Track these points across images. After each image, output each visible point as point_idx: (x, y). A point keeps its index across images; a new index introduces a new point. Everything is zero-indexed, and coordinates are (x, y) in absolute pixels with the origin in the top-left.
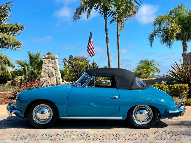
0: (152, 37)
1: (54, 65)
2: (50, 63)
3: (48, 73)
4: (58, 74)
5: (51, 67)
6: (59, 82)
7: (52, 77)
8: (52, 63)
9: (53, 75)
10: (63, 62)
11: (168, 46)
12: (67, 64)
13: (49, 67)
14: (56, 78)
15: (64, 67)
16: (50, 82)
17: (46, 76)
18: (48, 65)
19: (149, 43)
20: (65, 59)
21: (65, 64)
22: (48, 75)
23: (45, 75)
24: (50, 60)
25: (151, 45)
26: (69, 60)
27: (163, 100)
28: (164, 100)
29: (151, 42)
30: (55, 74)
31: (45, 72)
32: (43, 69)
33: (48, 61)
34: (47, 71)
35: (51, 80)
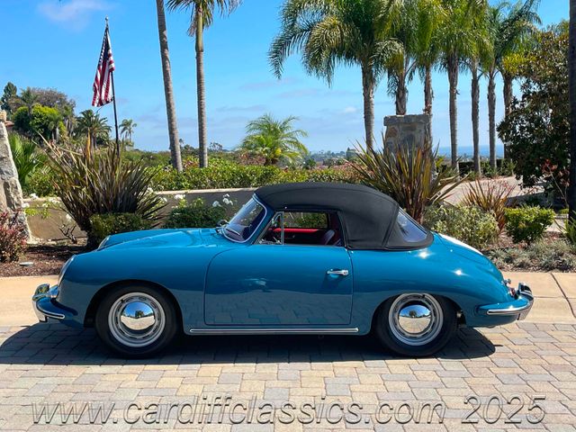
0: (280, 49)
4: (11, 175)
6: (15, 199)
11: (325, 79)
19: (271, 68)
25: (278, 72)
26: (5, 97)
27: (459, 272)
28: (463, 272)
29: (276, 65)
30: (2, 173)
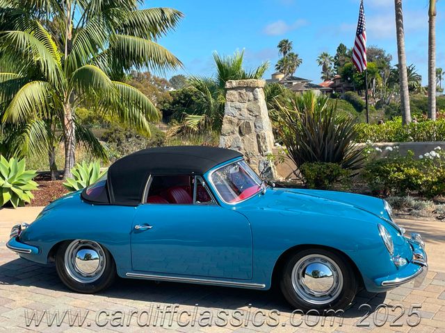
1: (252, 106)
2: (242, 101)
3: (237, 125)
4: (262, 128)
5: (246, 110)
6: (264, 147)
7: (247, 136)
8: (249, 101)
9: (250, 130)
10: (320, 63)
12: (330, 68)
13: (240, 109)
14: (258, 136)
15: (322, 75)
16: (242, 147)
17: (233, 133)
18: (238, 104)
20: (326, 55)
21: (325, 69)
22: (237, 129)
23: (232, 129)
24: (244, 91)
26: (338, 55)
30: (255, 127)
31: (231, 122)
32: (226, 116)
33: (237, 96)
34: (236, 120)
35: (245, 141)
